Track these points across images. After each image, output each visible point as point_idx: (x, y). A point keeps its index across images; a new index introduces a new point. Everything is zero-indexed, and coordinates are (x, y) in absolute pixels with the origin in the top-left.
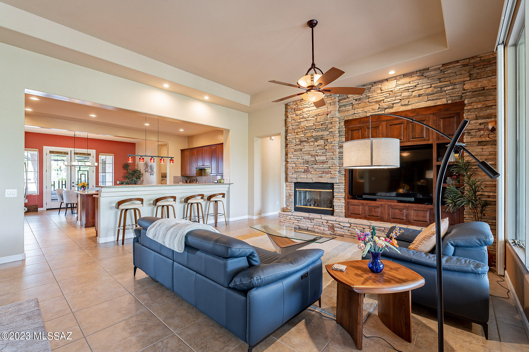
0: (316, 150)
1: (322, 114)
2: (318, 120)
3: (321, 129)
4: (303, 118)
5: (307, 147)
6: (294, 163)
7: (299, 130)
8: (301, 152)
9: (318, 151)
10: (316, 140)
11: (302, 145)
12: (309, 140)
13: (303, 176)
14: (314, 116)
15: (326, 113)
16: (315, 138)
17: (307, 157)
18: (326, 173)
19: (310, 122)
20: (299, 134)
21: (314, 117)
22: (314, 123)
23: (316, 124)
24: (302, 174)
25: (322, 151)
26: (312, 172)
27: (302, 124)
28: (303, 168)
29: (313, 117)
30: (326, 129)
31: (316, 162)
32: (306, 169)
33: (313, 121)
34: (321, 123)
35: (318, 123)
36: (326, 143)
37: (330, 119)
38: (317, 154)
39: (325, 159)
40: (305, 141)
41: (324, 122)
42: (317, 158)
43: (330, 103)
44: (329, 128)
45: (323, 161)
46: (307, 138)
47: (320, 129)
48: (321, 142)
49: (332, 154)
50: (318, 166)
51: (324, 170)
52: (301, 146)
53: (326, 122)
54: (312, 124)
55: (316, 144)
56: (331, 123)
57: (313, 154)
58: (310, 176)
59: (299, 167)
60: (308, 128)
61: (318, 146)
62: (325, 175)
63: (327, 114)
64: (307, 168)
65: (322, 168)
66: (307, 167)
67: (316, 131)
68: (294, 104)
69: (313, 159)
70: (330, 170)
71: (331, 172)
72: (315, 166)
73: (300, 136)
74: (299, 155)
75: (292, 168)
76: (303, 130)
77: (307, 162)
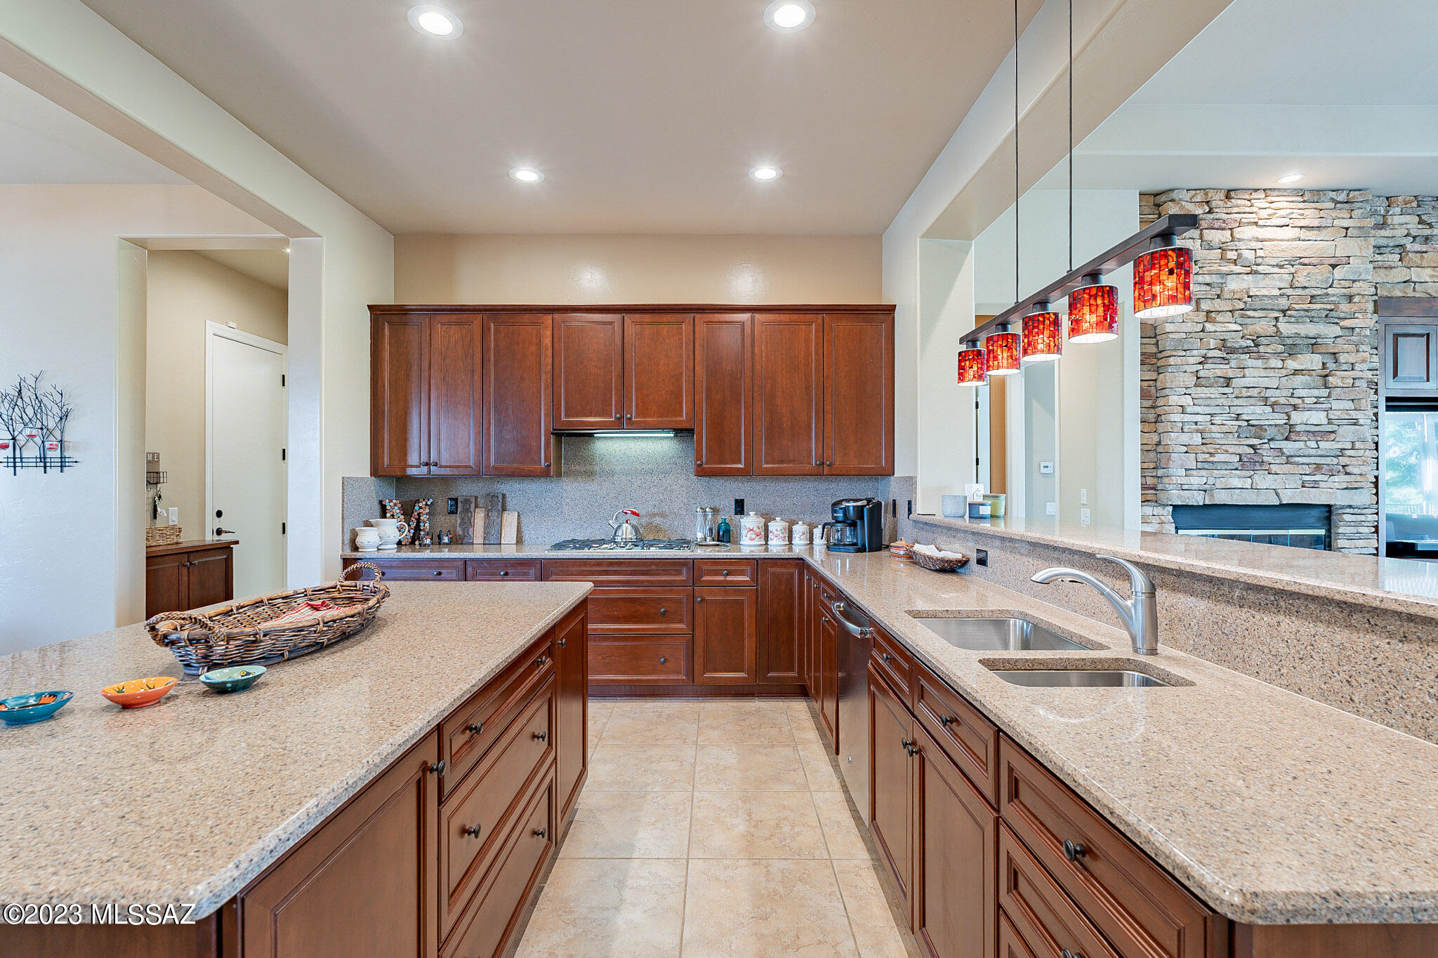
0: (1294, 389)
1: (1313, 261)
2: (1301, 280)
3: (1313, 314)
4: (1235, 262)
5: (1254, 374)
6: (1198, 431)
7: (1218, 305)
8: (1227, 390)
9: (1298, 393)
10: (1291, 350)
11: (1233, 363)
12: (1262, 349)
13: (1237, 483)
14: (1282, 263)
15: (1333, 261)
16: (1289, 341)
17: (1256, 412)
18: (1331, 470)
19: (1267, 281)
20: (1219, 318)
21: (1281, 267)
22: (1280, 289)
23: (1290, 292)
24: (1233, 471)
25: (1316, 393)
26: (1274, 468)
27: (1233, 285)
28: (1240, 450)
29: (1277, 265)
30: (1329, 317)
31: (1290, 432)
32: (1249, 456)
33: (1281, 280)
34: (1315, 292)
35: (1300, 292)
36: (1331, 366)
37: (1347, 284)
38: (1293, 401)
39: (1325, 421)
40: (1246, 351)
41: (1325, 291)
42: (1296, 417)
43: (1347, 229)
44: (1342, 315)
45: (1317, 429)
46: (1253, 341)
47: (1309, 314)
48: (1312, 361)
49: (1350, 405)
50: (1301, 445)
51: (1322, 461)
52: (1228, 366)
53: (1330, 291)
54: (1277, 292)
55: (1292, 364)
56: (1350, 298)
57: (1282, 401)
58: (1263, 481)
59: (1223, 447)
60: (1258, 304)
61: (1296, 372)
62: (1325, 478)
63: (1334, 266)
64: (1252, 451)
65: (1320, 452)
66: (1251, 446)
67: (1293, 320)
68: (1199, 199)
69: (1280, 419)
70: (1343, 460)
71: (1349, 469)
72: (1289, 447)
73: (1224, 329)
74: (1219, 402)
75: (1185, 449)
76: (1238, 307)
77: (1258, 430)
